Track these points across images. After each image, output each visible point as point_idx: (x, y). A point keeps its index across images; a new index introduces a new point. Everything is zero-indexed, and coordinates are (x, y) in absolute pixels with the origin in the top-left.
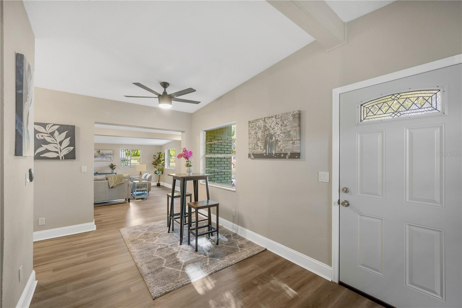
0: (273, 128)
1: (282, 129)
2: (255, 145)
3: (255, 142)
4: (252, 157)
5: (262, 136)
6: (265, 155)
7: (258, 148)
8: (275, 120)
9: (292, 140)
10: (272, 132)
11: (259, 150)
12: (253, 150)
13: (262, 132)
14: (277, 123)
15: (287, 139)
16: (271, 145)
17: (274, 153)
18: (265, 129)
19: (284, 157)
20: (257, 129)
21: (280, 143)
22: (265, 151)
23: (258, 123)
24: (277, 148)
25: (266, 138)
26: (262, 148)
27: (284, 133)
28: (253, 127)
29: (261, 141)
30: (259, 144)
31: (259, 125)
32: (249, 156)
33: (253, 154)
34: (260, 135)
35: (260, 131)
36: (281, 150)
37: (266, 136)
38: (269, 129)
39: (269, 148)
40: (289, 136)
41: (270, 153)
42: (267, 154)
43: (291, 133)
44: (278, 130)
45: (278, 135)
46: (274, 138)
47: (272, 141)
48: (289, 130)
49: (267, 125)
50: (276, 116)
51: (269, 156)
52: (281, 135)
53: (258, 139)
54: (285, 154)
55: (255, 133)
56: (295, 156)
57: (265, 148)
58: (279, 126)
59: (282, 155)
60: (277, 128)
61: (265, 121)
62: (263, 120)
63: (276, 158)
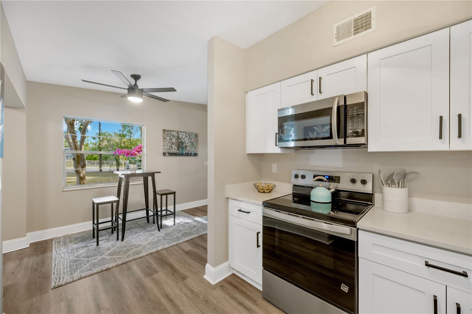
0: (184, 139)
1: (189, 140)
2: (170, 147)
3: (170, 145)
4: (168, 155)
5: (175, 142)
6: (178, 154)
7: (172, 149)
8: (185, 134)
9: (194, 147)
10: (183, 141)
11: (174, 150)
12: (168, 150)
13: (176, 139)
14: (186, 136)
15: (192, 146)
16: (182, 148)
17: (184, 153)
18: (178, 138)
19: (191, 155)
20: (172, 137)
21: (188, 148)
22: (178, 151)
23: (173, 133)
24: (186, 150)
25: (179, 144)
26: (176, 149)
27: (190, 143)
28: (168, 134)
29: (175, 145)
30: (174, 146)
31: (173, 134)
32: (164, 154)
33: (168, 153)
34: (174, 140)
35: (174, 138)
36: (189, 151)
37: (179, 142)
38: (181, 139)
39: (181, 149)
40: (193, 145)
41: (181, 152)
42: (180, 153)
43: (194, 143)
44: (187, 140)
45: (187, 143)
46: (184, 144)
47: (183, 146)
48: (193, 141)
49: (179, 136)
50: (186, 132)
51: (182, 155)
52: (189, 143)
53: (173, 144)
54: (191, 154)
55: (169, 139)
56: (196, 155)
57: (178, 149)
58: (188, 138)
59: (189, 154)
60: (186, 139)
61: (178, 133)
62: (177, 132)
63: (185, 156)
